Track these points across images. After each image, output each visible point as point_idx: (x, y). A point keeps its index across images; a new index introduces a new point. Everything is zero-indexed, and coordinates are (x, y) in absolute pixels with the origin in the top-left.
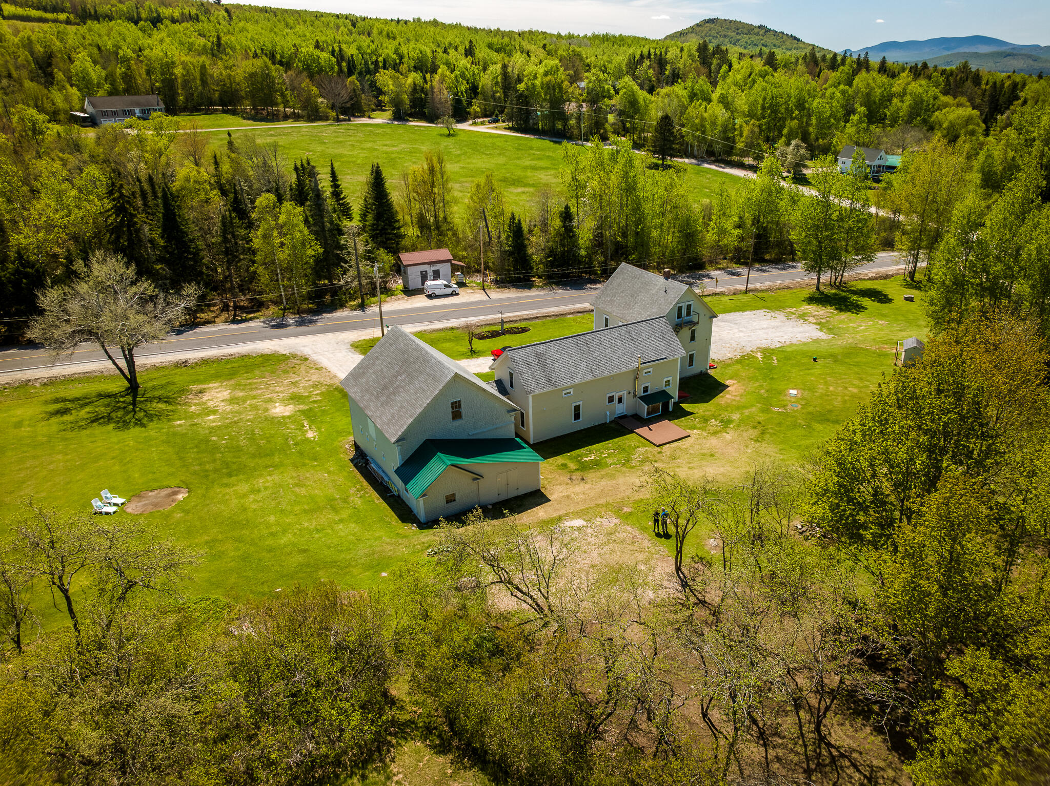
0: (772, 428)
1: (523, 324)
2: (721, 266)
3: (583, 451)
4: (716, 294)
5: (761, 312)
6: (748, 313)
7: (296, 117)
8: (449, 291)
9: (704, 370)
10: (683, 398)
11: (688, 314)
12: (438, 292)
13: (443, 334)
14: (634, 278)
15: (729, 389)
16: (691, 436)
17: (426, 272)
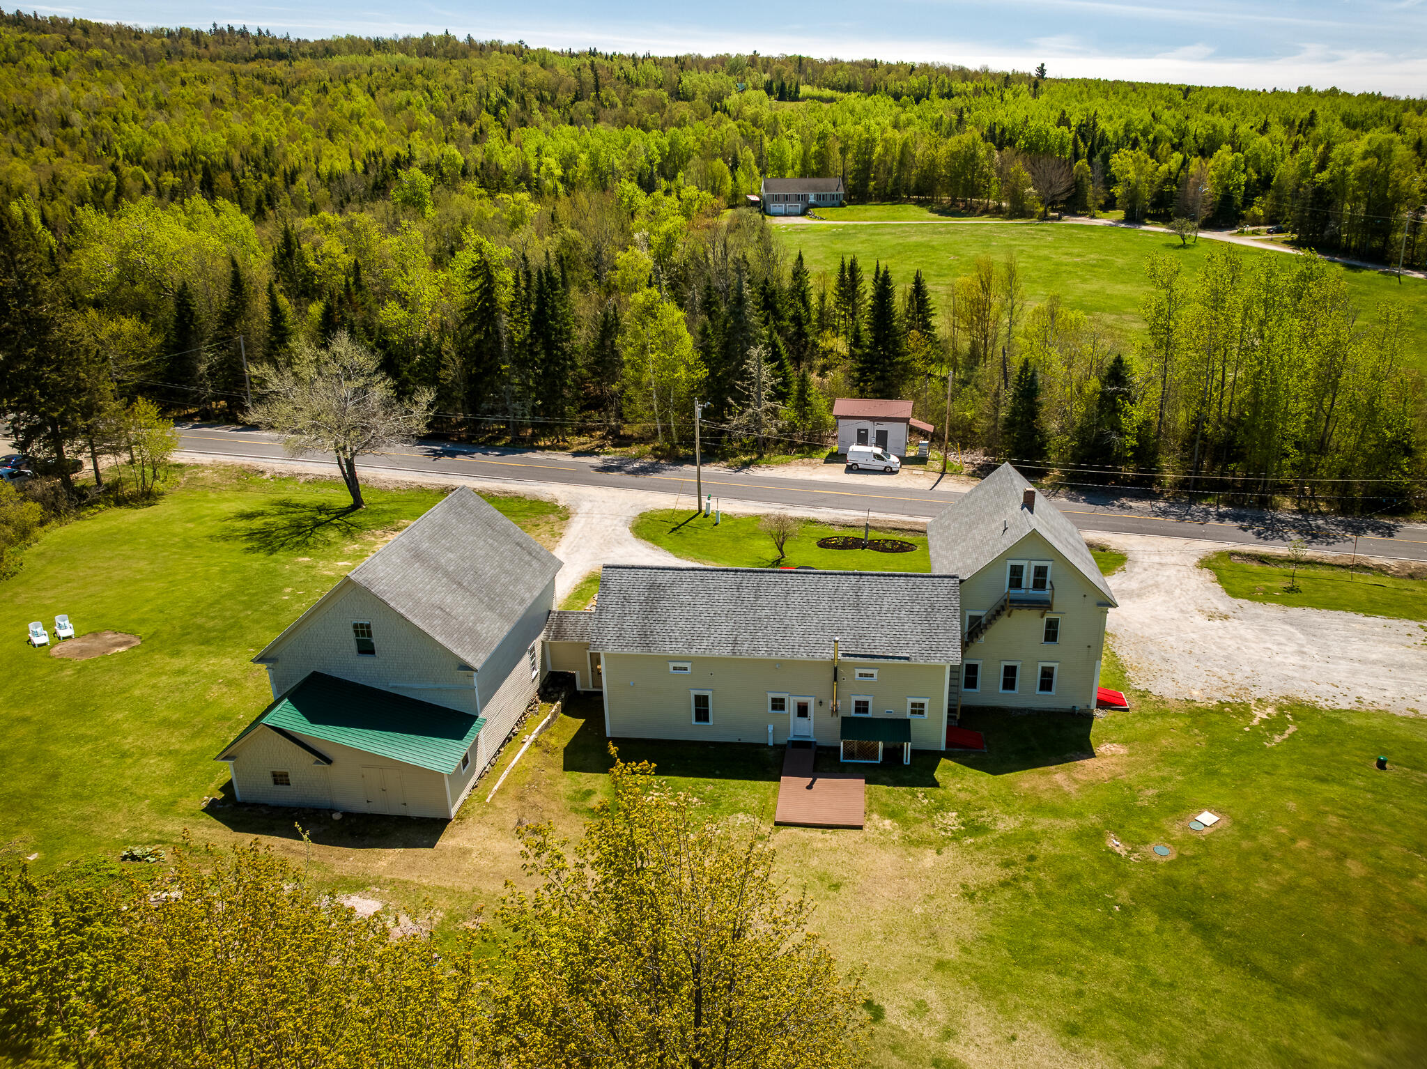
0: (1039, 883)
1: (907, 538)
7: (997, 212)
8: (880, 465)
9: (1080, 706)
10: (963, 749)
11: (1040, 584)
12: (863, 464)
14: (997, 493)
15: (1088, 763)
16: (866, 829)
17: (866, 431)
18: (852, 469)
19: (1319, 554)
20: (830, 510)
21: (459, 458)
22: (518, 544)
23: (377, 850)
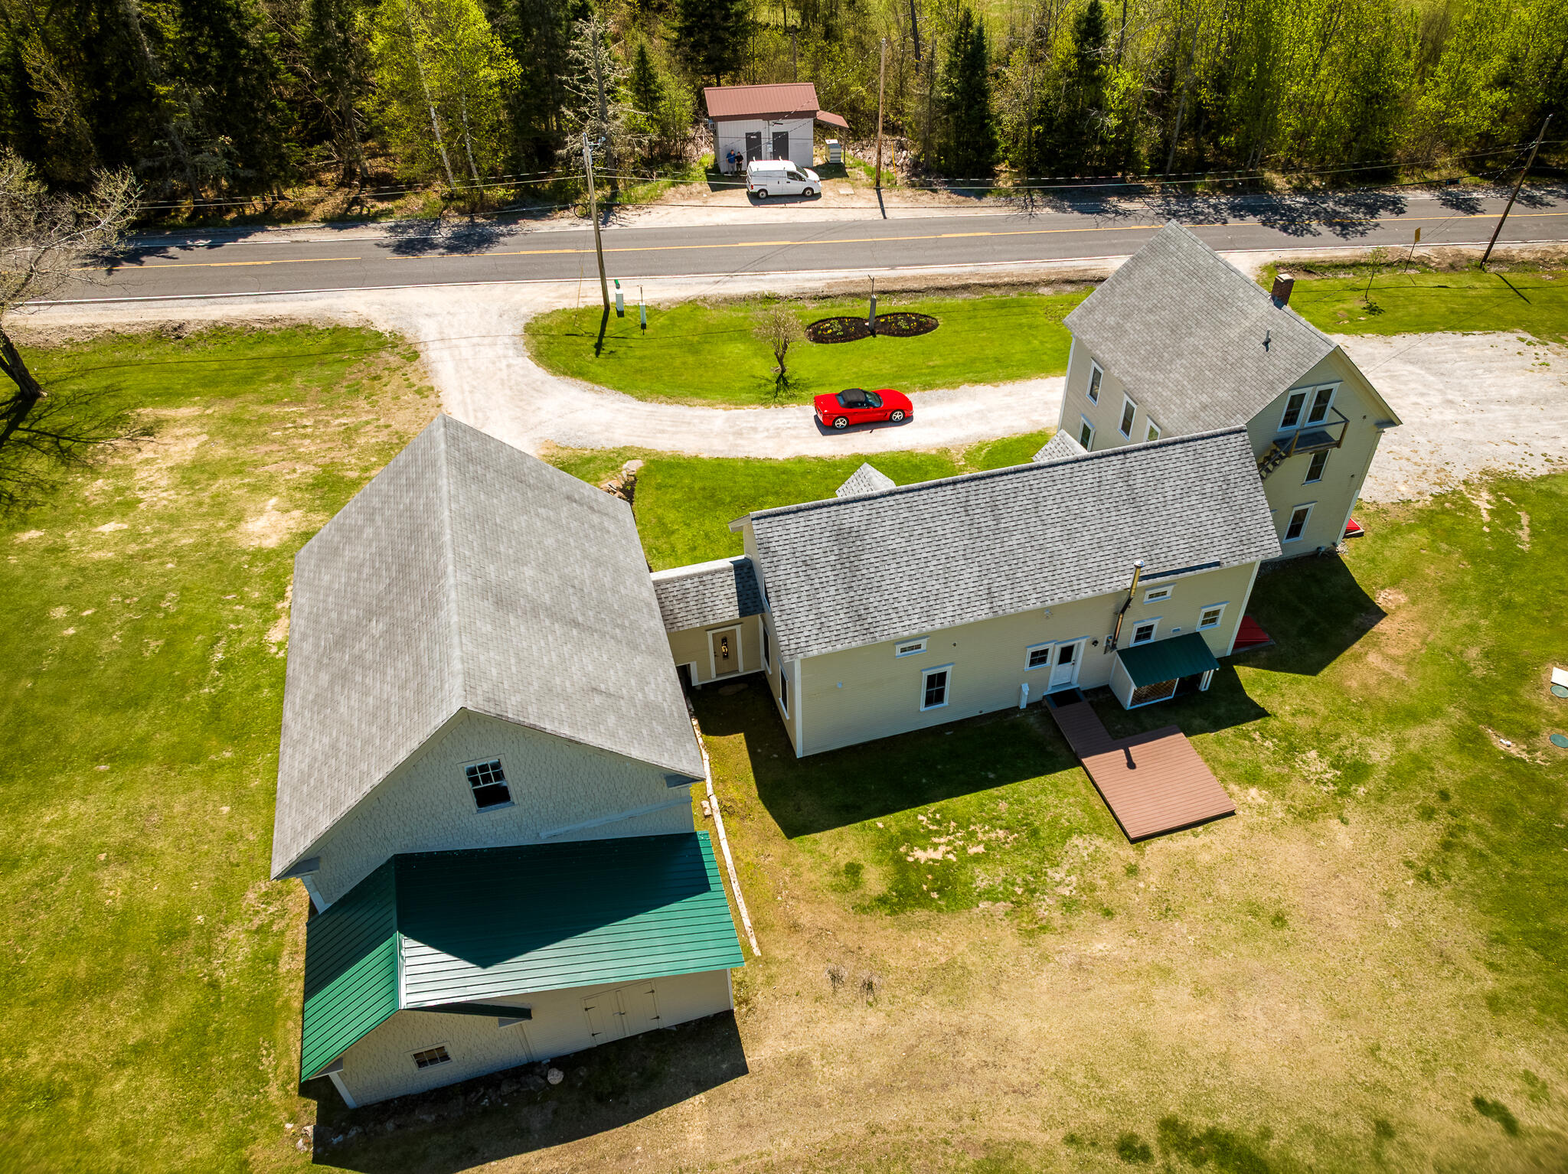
0: (1479, 831)
2: (1433, 176)
3: (923, 816)
4: (1408, 263)
5: (1508, 341)
6: (1476, 339)
8: (797, 187)
9: (1325, 545)
10: (1249, 648)
11: (1318, 414)
12: (773, 188)
13: (738, 314)
14: (1192, 274)
15: (1382, 626)
16: (1240, 813)
17: (759, 134)
18: (758, 198)
19: (1359, 252)
20: (781, 275)
21: (151, 262)
23: (664, 1113)
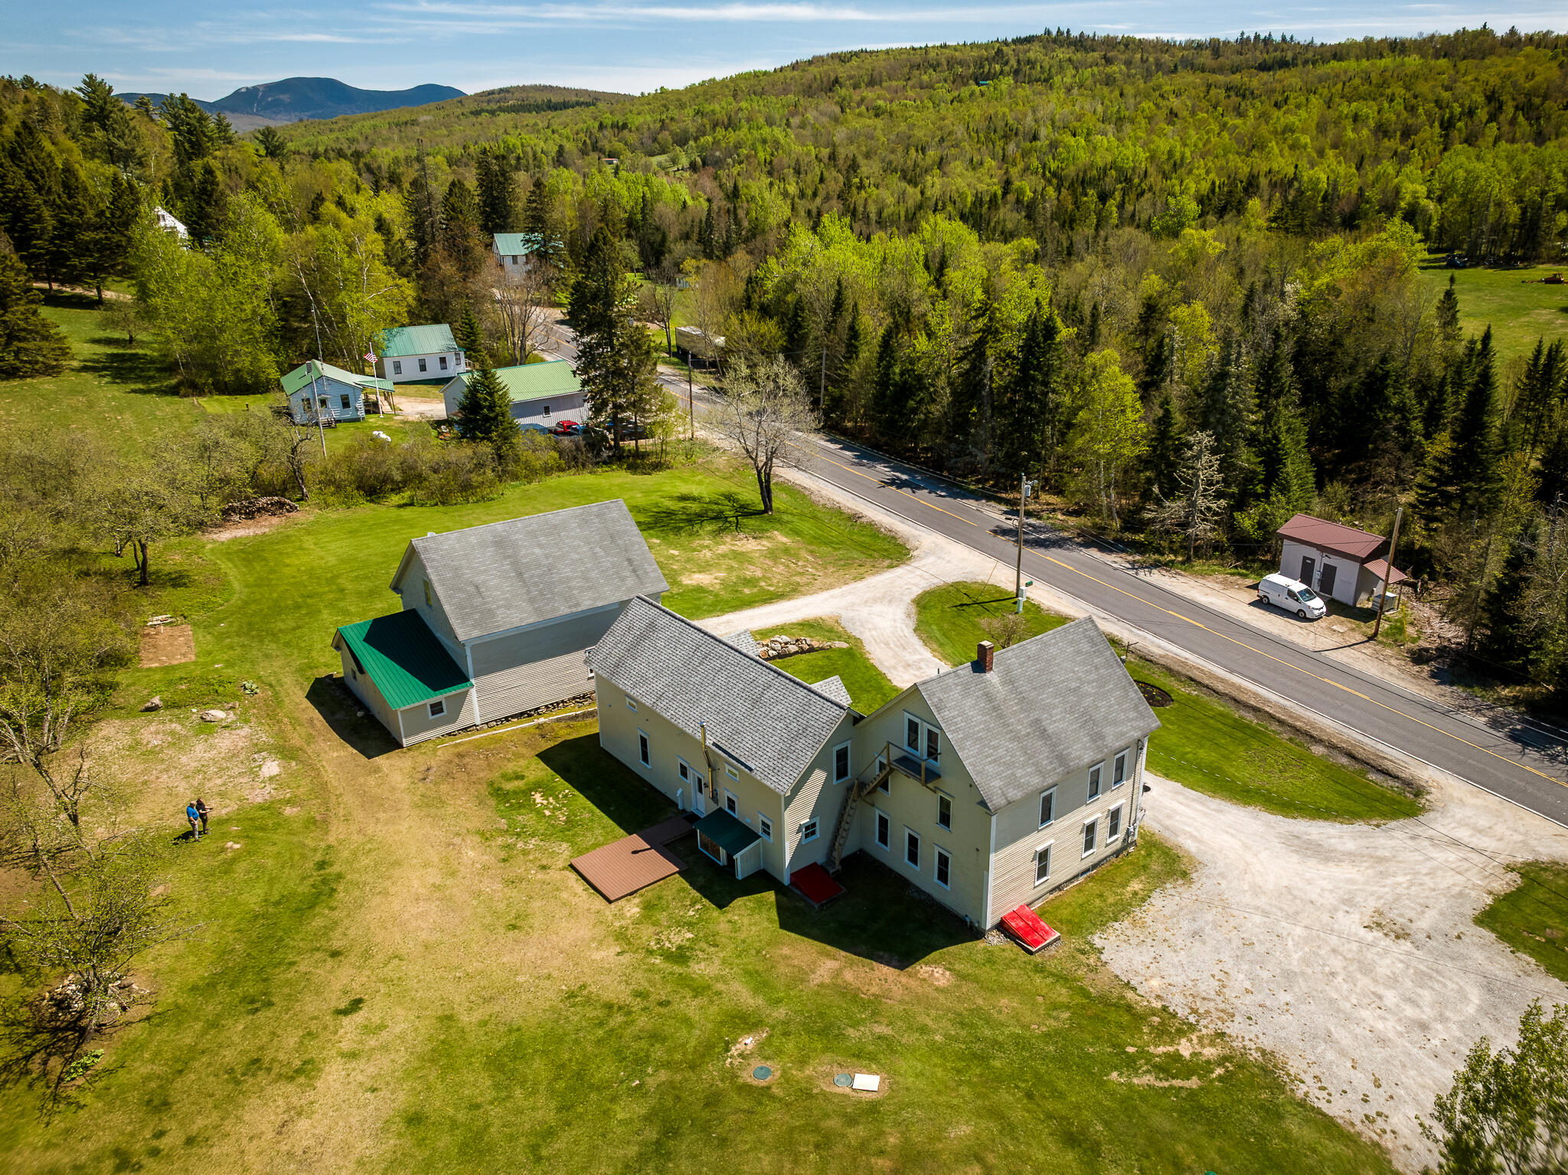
8: (1294, 606)
9: (974, 920)
11: (932, 753)
12: (1273, 598)
17: (1313, 561)
18: (1260, 602)
21: (903, 490)
22: (629, 561)
